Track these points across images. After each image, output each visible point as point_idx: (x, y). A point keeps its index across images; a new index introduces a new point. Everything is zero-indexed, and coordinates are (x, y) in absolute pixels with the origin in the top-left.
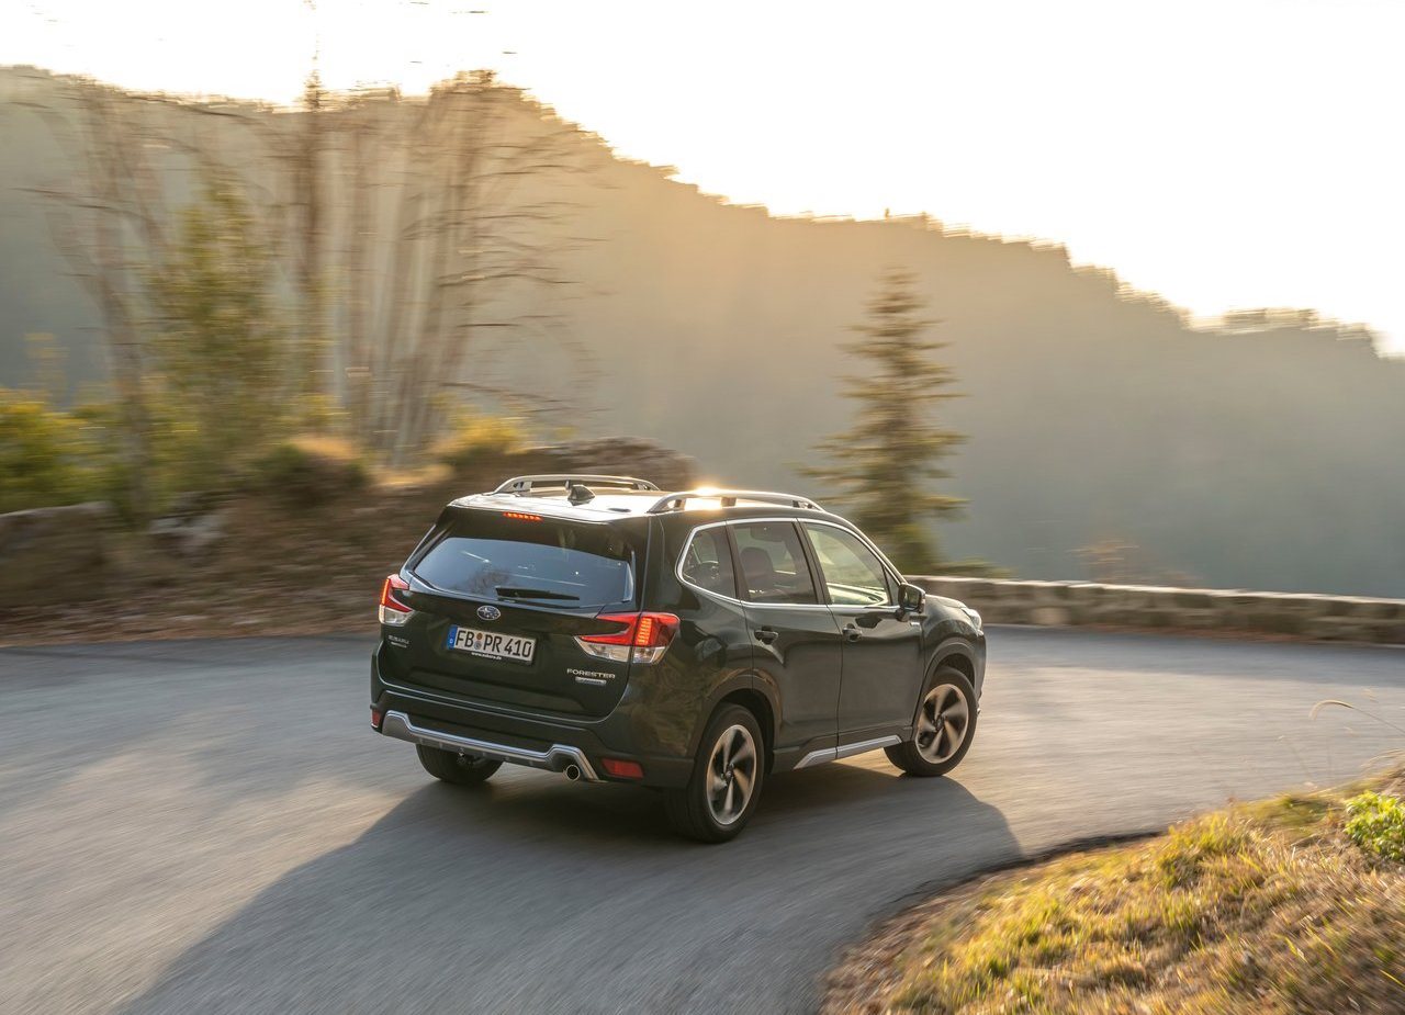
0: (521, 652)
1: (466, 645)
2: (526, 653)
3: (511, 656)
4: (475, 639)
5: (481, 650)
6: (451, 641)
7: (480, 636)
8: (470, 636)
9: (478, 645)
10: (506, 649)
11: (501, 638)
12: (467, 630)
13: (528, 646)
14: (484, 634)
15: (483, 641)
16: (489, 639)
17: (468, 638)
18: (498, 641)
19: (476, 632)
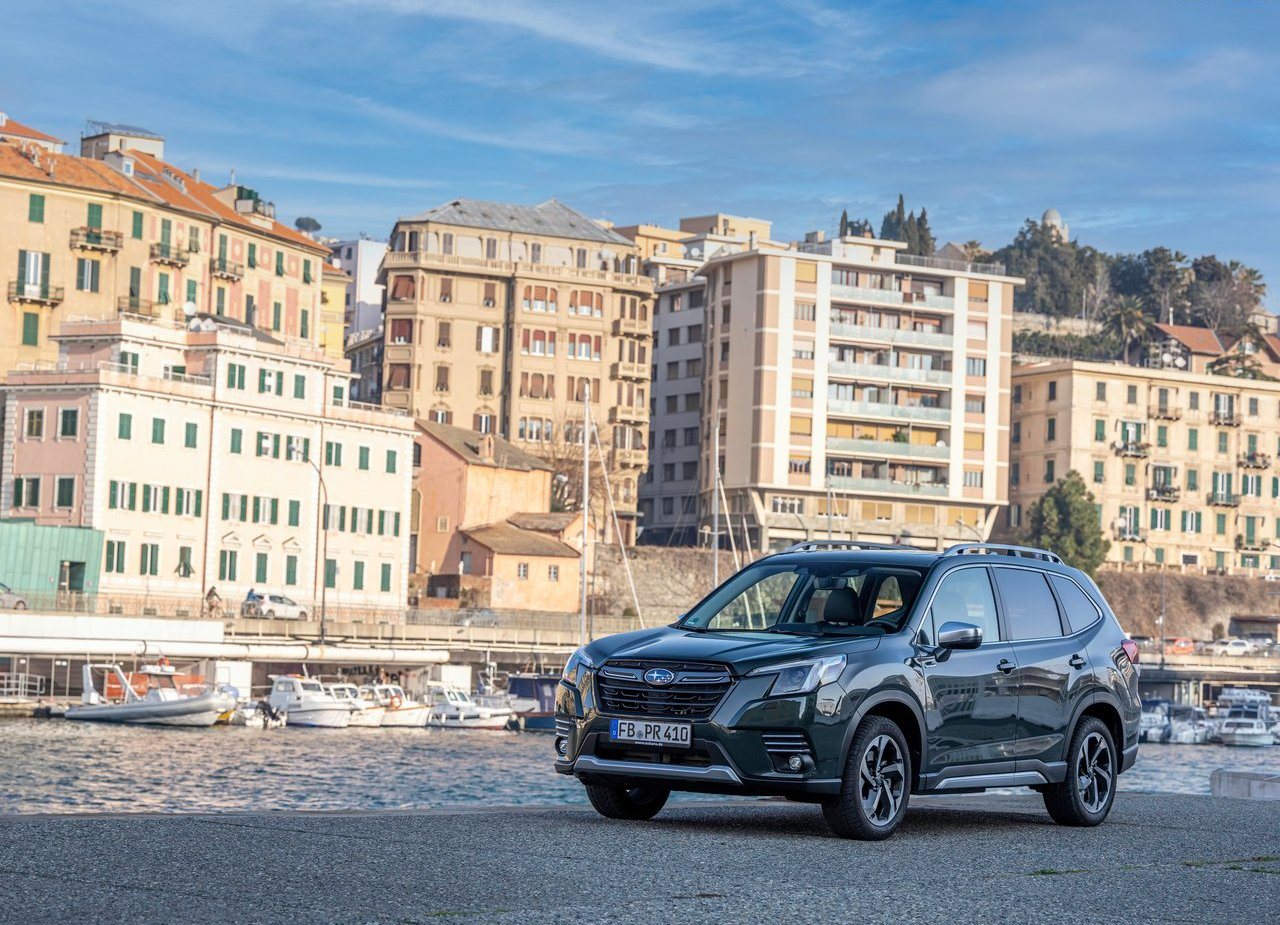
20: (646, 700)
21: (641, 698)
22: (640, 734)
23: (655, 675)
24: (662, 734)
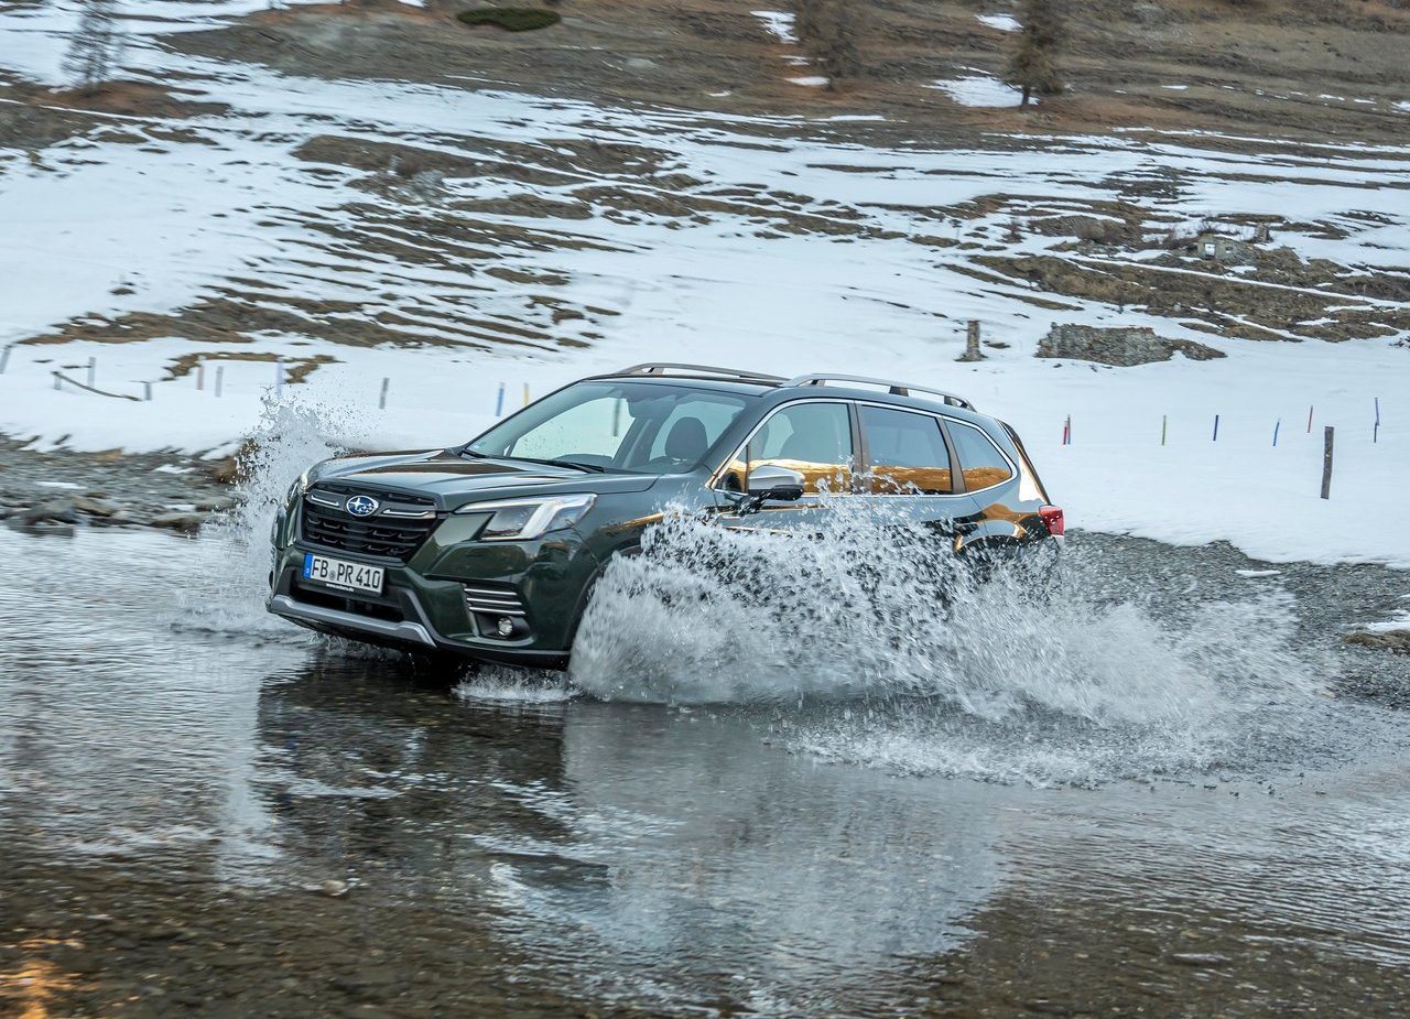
20: (346, 533)
21: (341, 531)
22: (333, 575)
23: (357, 503)
24: (353, 577)
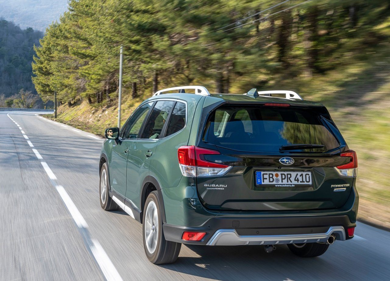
0: (304, 180)
1: (270, 181)
2: (308, 180)
3: (299, 183)
4: (274, 177)
5: (280, 183)
6: (259, 181)
7: (277, 175)
8: (271, 176)
9: (278, 180)
10: (295, 180)
11: (290, 174)
12: (268, 173)
13: (307, 176)
14: (279, 173)
15: (280, 177)
16: (283, 177)
17: (270, 178)
18: (289, 176)
19: (274, 173)
